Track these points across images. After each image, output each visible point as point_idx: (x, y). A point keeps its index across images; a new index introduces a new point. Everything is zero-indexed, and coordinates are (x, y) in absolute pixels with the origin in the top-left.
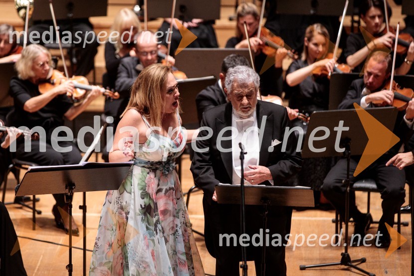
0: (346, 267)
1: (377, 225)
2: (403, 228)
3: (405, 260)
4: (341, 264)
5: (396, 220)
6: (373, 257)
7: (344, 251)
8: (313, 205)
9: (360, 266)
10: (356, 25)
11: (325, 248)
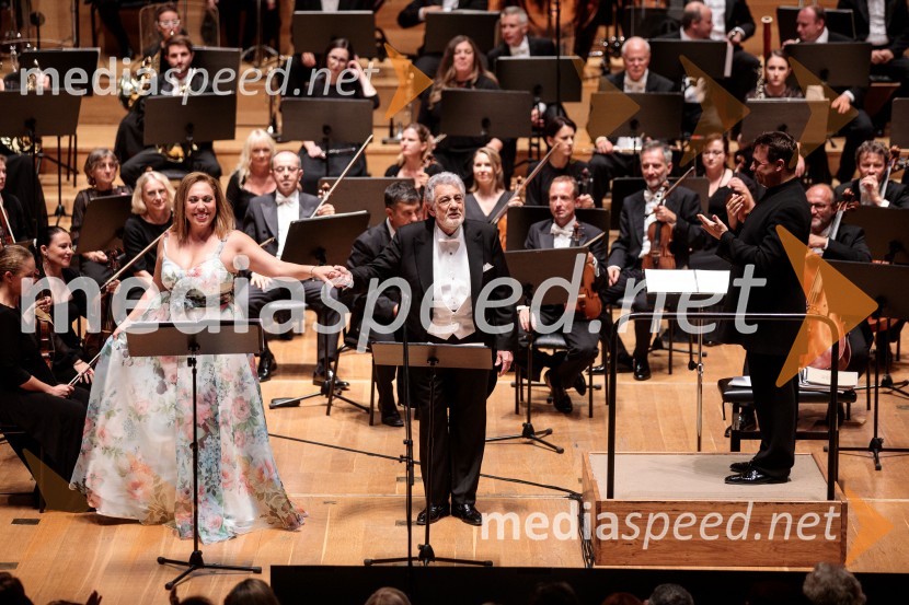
0: (528, 440)
2: (595, 392)
3: (600, 430)
4: (523, 437)
6: (561, 428)
7: (526, 421)
9: (544, 439)
10: (534, 149)
11: (503, 418)
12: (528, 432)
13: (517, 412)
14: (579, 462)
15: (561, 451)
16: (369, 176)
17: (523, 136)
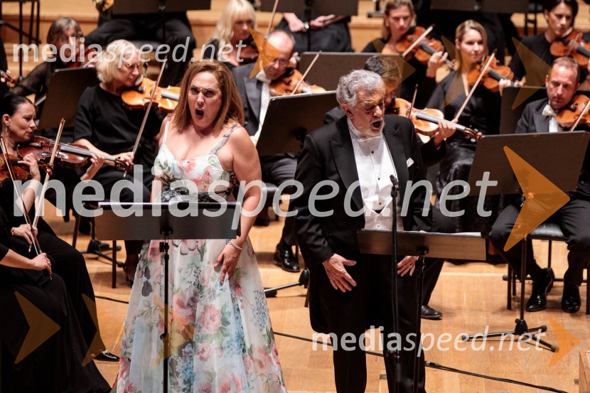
4: (516, 333)
7: (519, 317)
11: (494, 313)
12: (521, 328)
13: (509, 307)
14: (575, 361)
15: (555, 350)
16: (353, 51)
17: (519, 11)
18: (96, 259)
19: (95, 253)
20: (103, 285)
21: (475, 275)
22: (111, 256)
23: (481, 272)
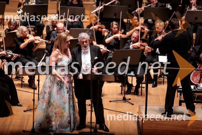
0: (124, 101)
1: (135, 88)
2: (143, 89)
3: (143, 99)
4: (123, 100)
5: (141, 86)
6: (133, 98)
7: (124, 96)
8: (114, 81)
9: (129, 101)
10: (129, 22)
11: (118, 95)
12: (124, 99)
13: (122, 93)
14: (138, 107)
15: (133, 104)
17: (126, 18)
18: (17, 80)
19: (17, 79)
20: (19, 87)
21: (113, 85)
22: (21, 80)
23: (115, 84)
